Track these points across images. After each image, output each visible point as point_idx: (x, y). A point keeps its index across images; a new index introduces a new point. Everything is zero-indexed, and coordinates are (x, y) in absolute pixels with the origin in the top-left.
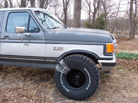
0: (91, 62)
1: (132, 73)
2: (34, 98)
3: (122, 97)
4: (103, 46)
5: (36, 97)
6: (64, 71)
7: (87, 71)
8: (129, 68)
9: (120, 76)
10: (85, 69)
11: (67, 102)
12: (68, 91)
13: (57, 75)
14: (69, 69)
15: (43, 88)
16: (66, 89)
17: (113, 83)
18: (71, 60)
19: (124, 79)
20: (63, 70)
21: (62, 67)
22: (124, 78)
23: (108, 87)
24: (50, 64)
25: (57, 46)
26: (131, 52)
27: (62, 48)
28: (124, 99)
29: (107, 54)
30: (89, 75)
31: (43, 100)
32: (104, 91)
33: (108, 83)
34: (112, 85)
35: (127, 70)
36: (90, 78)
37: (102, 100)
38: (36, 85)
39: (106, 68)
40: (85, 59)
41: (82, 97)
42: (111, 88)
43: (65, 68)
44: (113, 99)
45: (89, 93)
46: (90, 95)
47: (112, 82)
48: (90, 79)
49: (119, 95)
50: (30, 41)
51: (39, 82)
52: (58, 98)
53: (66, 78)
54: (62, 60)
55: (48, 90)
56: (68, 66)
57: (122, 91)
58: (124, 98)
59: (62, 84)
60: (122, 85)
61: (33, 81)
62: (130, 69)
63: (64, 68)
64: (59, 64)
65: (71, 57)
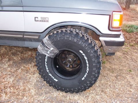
0: (90, 41)
1: (135, 50)
2: (9, 90)
3: (128, 86)
4: (108, 17)
5: (12, 88)
6: (50, 53)
7: (83, 54)
8: (131, 44)
9: (122, 54)
10: (80, 51)
11: (55, 95)
12: (56, 80)
13: (39, 58)
14: (57, 51)
15: (24, 73)
16: (53, 78)
17: (114, 65)
18: (61, 38)
19: (127, 59)
20: (48, 52)
21: (47, 47)
22: (127, 57)
23: (109, 70)
24: (31, 41)
25: (40, 15)
26: (128, 23)
27: (47, 18)
28: (131, 90)
29: (113, 29)
30: (87, 61)
31: (21, 94)
32: (104, 77)
33: (108, 64)
34: (113, 67)
35: (129, 46)
36: (87, 64)
37: (102, 91)
38: (15, 69)
39: (110, 49)
40: (81, 36)
41: (76, 90)
42: (113, 72)
43: (52, 49)
44: (117, 90)
45: (85, 85)
46: (87, 88)
47: (113, 63)
48: (88, 66)
49: (123, 82)
50: (2, 8)
51: (19, 63)
52: (43, 89)
53: (53, 63)
54: (47, 37)
55: (30, 75)
56: (56, 46)
57: (127, 76)
58: (131, 88)
59: (48, 71)
60: (125, 67)
61: (11, 62)
62: (132, 46)
63: (49, 49)
64: (43, 43)
65: (61, 33)
